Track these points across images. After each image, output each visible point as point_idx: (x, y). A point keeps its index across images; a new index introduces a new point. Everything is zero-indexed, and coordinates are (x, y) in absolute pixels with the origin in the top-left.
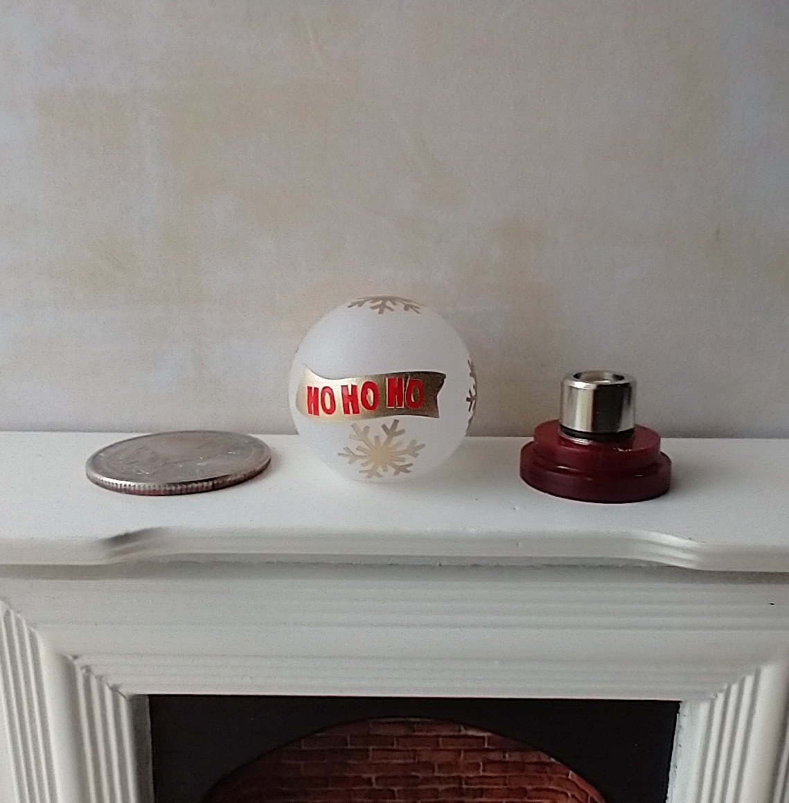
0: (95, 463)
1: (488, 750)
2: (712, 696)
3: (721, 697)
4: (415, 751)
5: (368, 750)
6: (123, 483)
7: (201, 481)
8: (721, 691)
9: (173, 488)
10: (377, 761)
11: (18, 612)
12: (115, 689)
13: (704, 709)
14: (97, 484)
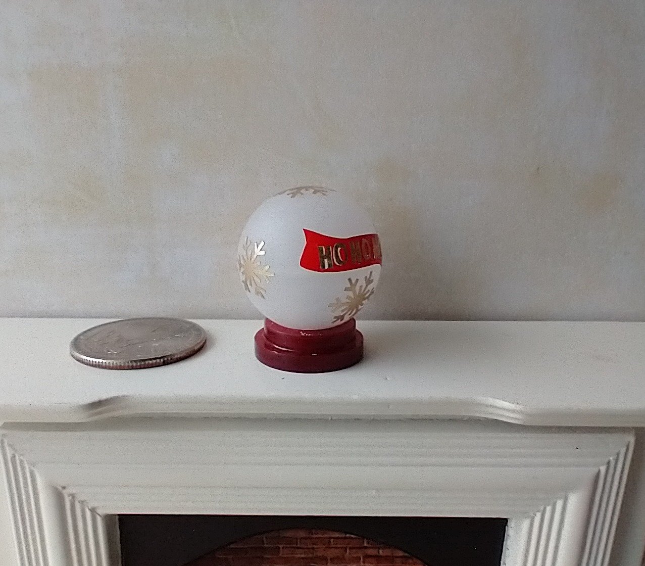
0: (77, 344)
1: (366, 548)
2: (532, 515)
3: (539, 515)
4: (313, 549)
5: (279, 548)
6: (98, 360)
7: (155, 359)
8: (538, 511)
9: (134, 364)
10: (285, 556)
11: (22, 455)
12: (93, 511)
13: (526, 524)
14: (78, 360)
